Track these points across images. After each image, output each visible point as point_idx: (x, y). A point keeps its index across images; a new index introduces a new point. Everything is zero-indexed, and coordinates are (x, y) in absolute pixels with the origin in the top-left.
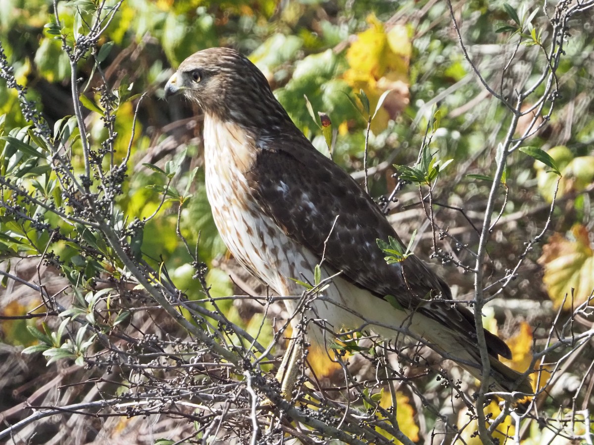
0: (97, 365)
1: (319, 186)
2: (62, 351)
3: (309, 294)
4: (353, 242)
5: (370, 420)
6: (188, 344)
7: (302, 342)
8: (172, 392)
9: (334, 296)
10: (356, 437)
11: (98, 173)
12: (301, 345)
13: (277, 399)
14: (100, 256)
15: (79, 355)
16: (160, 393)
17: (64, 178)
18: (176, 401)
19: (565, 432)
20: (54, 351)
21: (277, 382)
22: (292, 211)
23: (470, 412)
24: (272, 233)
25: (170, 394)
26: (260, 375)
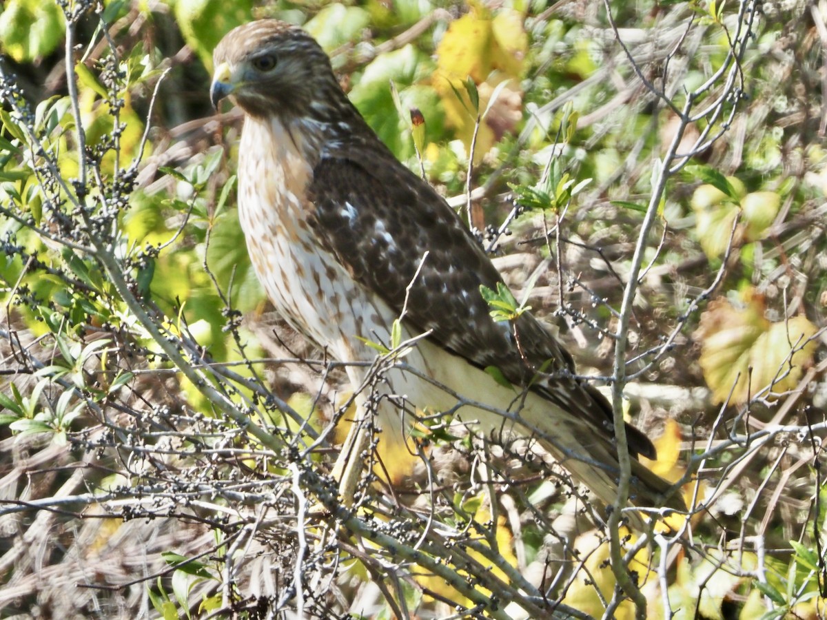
0: (84, 446)
1: (399, 211)
2: (36, 423)
3: (383, 361)
4: (445, 290)
5: (460, 538)
6: (212, 422)
7: (371, 426)
8: (187, 487)
9: (417, 364)
10: (440, 561)
11: (94, 178)
12: (369, 431)
13: (332, 505)
14: (93, 294)
15: (60, 431)
16: (171, 488)
17: (47, 183)
18: (193, 500)
19: (730, 566)
20: (25, 424)
21: (334, 481)
22: (361, 245)
23: (600, 533)
24: (331, 274)
25: (184, 490)
26: (310, 469)
